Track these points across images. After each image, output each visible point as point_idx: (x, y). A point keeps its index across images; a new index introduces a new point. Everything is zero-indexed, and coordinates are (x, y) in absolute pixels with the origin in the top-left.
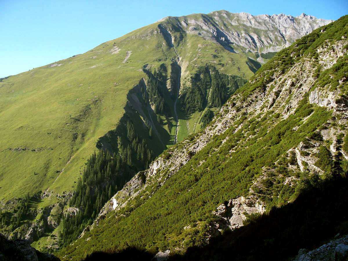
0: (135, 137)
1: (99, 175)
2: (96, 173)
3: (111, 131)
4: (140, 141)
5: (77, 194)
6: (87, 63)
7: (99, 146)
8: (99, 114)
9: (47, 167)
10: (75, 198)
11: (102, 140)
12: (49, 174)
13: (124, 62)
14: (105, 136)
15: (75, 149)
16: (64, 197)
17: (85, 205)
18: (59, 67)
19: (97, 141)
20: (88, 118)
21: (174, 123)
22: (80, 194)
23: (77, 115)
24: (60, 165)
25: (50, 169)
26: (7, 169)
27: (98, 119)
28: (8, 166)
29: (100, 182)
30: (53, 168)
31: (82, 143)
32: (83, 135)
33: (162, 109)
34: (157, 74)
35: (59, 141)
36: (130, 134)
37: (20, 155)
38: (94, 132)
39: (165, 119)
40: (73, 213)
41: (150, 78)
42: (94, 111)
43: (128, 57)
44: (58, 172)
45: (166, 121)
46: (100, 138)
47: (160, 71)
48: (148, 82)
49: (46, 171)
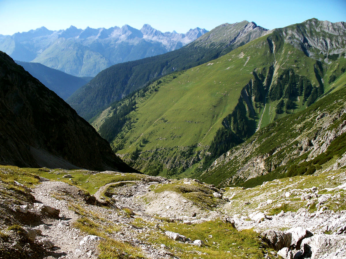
0: (240, 118)
1: (220, 139)
2: (219, 139)
3: (230, 114)
4: (242, 120)
5: (211, 147)
6: (226, 65)
7: (223, 123)
8: (226, 103)
9: (200, 132)
10: (210, 148)
11: (225, 119)
12: (201, 135)
13: (244, 66)
14: (227, 117)
15: (213, 124)
16: (206, 147)
17: (213, 152)
18: (212, 65)
19: (222, 120)
20: (221, 105)
21: (263, 107)
22: (212, 147)
23: (215, 104)
24: (206, 131)
25: (201, 133)
26: (184, 131)
27: (225, 106)
28: (185, 130)
29: (221, 142)
30: (203, 133)
31: (216, 120)
32: (217, 116)
33: (258, 99)
34: (261, 74)
35: (206, 119)
36: (238, 116)
37: (190, 124)
38: (222, 114)
39: (259, 104)
40: (209, 154)
41: (255, 79)
42: (224, 101)
43: (247, 61)
44: (204, 135)
45: (259, 106)
46: (224, 119)
47: (262, 73)
48: (254, 81)
49: (200, 134)
